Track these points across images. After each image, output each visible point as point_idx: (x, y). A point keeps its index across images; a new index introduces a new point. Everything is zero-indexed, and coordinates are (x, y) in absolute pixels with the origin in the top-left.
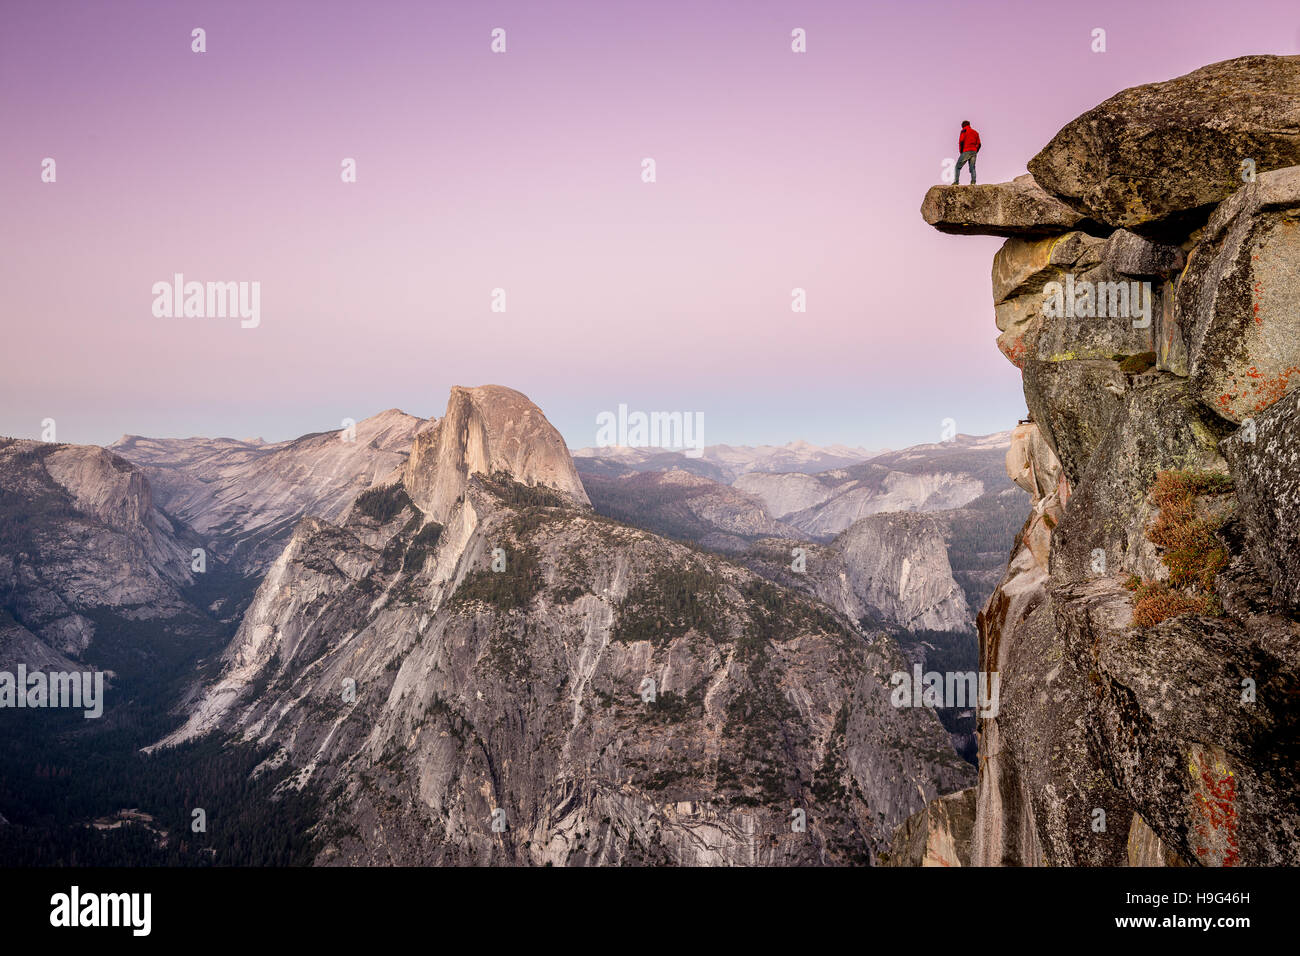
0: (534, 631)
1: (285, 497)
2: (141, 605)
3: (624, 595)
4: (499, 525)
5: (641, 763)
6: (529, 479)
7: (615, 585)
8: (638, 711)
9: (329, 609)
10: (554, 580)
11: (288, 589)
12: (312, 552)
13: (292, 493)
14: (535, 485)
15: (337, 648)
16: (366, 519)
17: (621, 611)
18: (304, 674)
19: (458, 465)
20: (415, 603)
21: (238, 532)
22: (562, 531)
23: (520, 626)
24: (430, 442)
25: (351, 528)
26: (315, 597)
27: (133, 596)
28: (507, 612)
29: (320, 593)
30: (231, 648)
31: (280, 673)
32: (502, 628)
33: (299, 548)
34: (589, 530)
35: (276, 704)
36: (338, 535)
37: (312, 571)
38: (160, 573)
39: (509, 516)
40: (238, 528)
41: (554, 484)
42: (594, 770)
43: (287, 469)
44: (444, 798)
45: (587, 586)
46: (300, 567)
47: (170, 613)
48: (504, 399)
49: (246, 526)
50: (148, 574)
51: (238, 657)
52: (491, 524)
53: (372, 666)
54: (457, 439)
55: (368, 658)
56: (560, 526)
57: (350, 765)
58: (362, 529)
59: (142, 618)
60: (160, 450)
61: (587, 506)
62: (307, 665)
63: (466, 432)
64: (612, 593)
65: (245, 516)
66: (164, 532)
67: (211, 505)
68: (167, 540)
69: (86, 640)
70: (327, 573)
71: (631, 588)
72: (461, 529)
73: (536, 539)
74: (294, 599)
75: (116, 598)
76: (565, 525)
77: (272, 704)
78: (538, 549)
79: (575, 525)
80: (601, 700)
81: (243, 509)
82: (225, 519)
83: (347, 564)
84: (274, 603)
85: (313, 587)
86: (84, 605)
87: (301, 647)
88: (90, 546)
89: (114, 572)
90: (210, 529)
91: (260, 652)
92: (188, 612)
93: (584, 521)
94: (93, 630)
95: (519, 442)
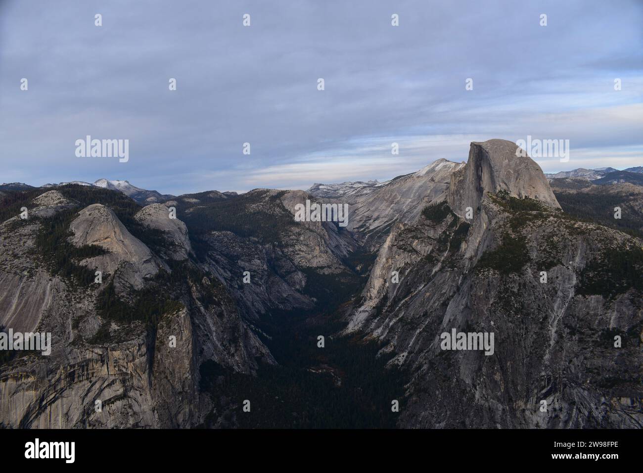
0: (524, 287)
1: (389, 211)
2: (325, 267)
3: (583, 266)
4: (502, 223)
5: (596, 371)
6: (519, 195)
7: (577, 259)
8: (594, 339)
9: (411, 271)
10: (536, 256)
11: (390, 260)
12: (401, 241)
13: (391, 209)
14: (524, 198)
15: (416, 292)
16: (428, 222)
17: (582, 275)
18: (400, 305)
19: (477, 189)
20: (456, 269)
21: (367, 230)
22: (541, 226)
23: (516, 284)
24: (460, 177)
25: (420, 227)
26: (403, 264)
27: (321, 262)
28: (508, 276)
29: (406, 262)
30: (365, 290)
31: (388, 304)
32: (505, 285)
33: (394, 239)
34: (558, 225)
35: (387, 320)
36: (414, 231)
37: (402, 250)
38: (332, 251)
39: (507, 217)
40: (367, 228)
41: (536, 197)
42: (565, 372)
43: (388, 196)
44: (473, 379)
45: (558, 260)
46: (395, 249)
47: (339, 271)
48: (501, 147)
49: (370, 227)
50: (327, 252)
51: (369, 295)
52: (497, 223)
53: (434, 303)
54: (475, 173)
55: (432, 298)
56: (540, 223)
57: (424, 355)
58: (427, 228)
59: (326, 273)
60: (330, 190)
61: (558, 209)
62: (402, 300)
63: (480, 168)
64: (575, 264)
65: (370, 221)
66: (334, 231)
67: (354, 217)
68: (334, 235)
69: (303, 283)
70: (409, 252)
71: (589, 261)
72: (480, 226)
73: (524, 231)
74: (393, 266)
75: (315, 263)
76: (543, 222)
77: (386, 319)
78: (526, 237)
79: (549, 222)
80: (569, 331)
81: (369, 218)
82: (361, 224)
83: (419, 246)
84: (383, 268)
85: (402, 259)
86: (302, 266)
87: (398, 291)
88: (302, 238)
89: (313, 251)
90: (354, 228)
91: (378, 293)
92: (346, 271)
93: (555, 219)
94: (306, 278)
95: (512, 172)
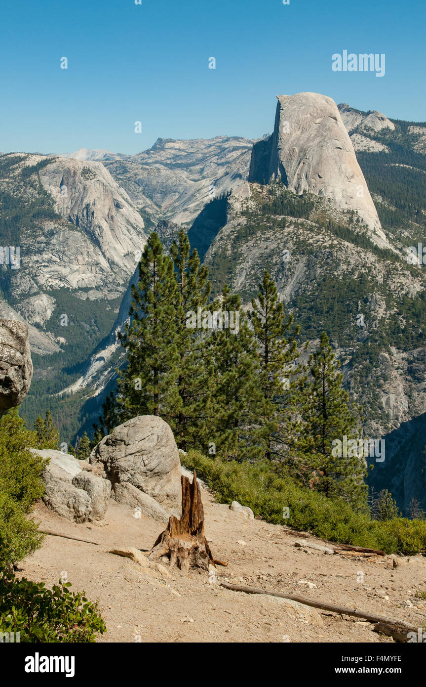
2: (91, 288)
6: (298, 188)
14: (301, 193)
27: (86, 281)
41: (320, 192)
47: (113, 296)
59: (92, 298)
69: (49, 314)
71: (297, 293)
73: (244, 247)
75: (75, 281)
86: (51, 287)
88: (55, 241)
89: (72, 262)
94: (54, 306)
95: (297, 151)
